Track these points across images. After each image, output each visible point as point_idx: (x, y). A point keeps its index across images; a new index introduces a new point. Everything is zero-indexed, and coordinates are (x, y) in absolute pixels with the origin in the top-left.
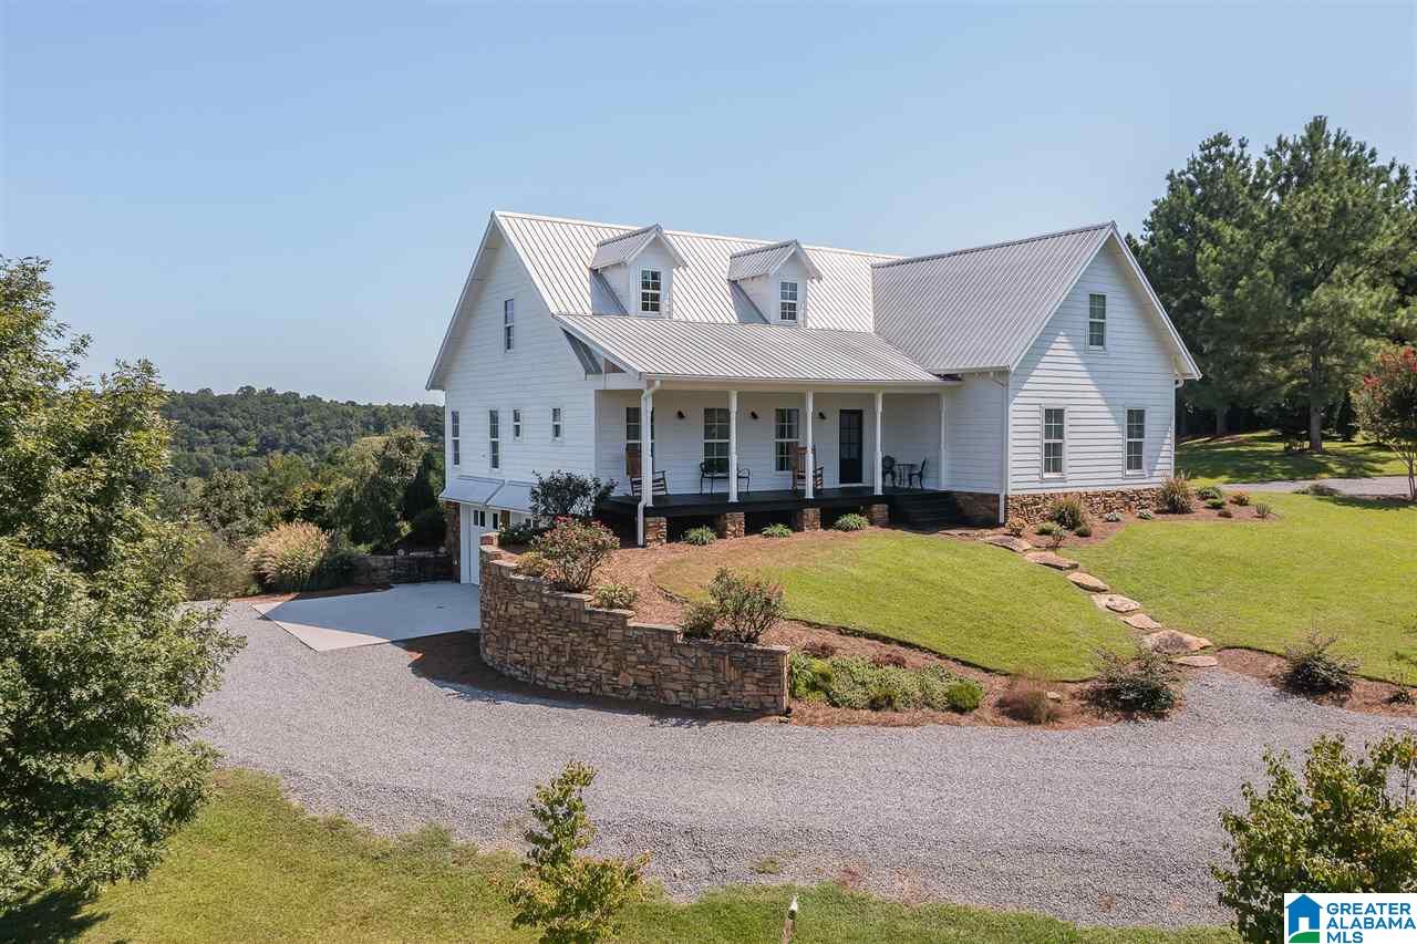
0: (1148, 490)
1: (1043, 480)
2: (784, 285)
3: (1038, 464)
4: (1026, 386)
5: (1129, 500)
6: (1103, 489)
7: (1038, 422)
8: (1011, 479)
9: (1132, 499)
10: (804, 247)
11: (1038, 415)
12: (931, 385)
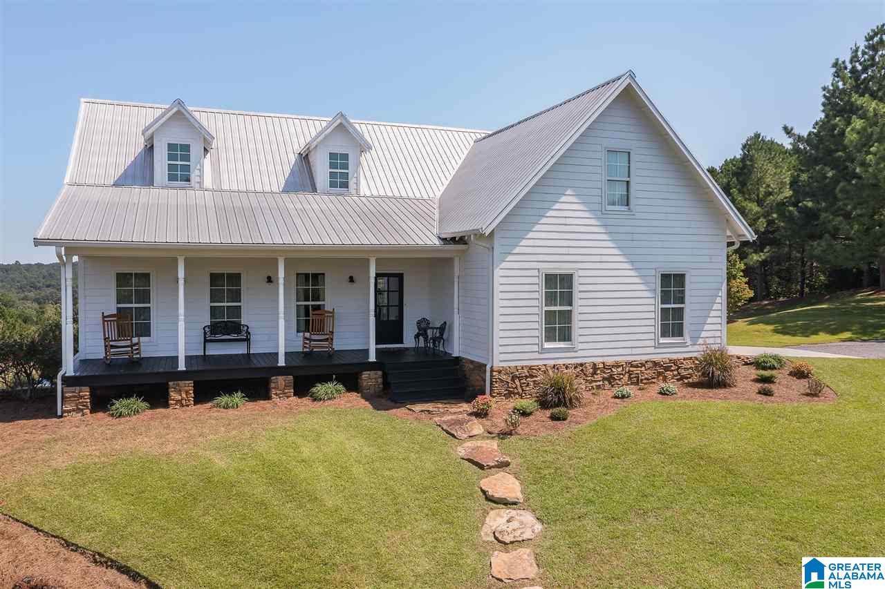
0: (687, 359)
1: (543, 351)
2: (333, 156)
3: (537, 333)
4: (517, 250)
5: (661, 369)
6: (630, 359)
7: (536, 288)
8: (497, 349)
9: (667, 369)
10: (352, 121)
11: (536, 280)
12: (433, 249)
